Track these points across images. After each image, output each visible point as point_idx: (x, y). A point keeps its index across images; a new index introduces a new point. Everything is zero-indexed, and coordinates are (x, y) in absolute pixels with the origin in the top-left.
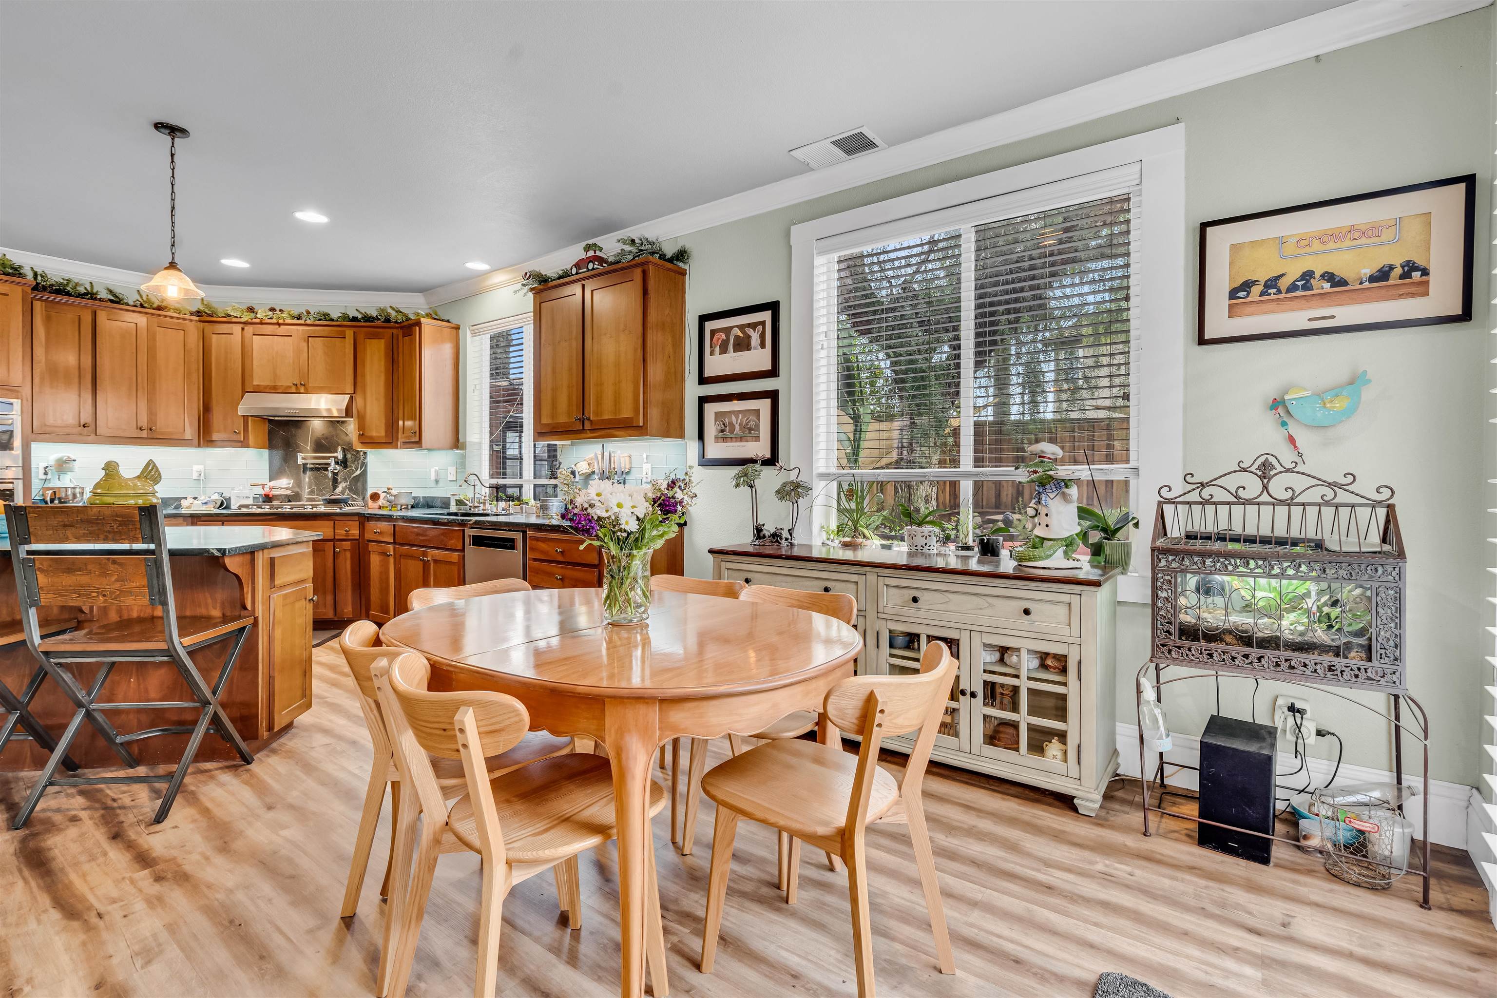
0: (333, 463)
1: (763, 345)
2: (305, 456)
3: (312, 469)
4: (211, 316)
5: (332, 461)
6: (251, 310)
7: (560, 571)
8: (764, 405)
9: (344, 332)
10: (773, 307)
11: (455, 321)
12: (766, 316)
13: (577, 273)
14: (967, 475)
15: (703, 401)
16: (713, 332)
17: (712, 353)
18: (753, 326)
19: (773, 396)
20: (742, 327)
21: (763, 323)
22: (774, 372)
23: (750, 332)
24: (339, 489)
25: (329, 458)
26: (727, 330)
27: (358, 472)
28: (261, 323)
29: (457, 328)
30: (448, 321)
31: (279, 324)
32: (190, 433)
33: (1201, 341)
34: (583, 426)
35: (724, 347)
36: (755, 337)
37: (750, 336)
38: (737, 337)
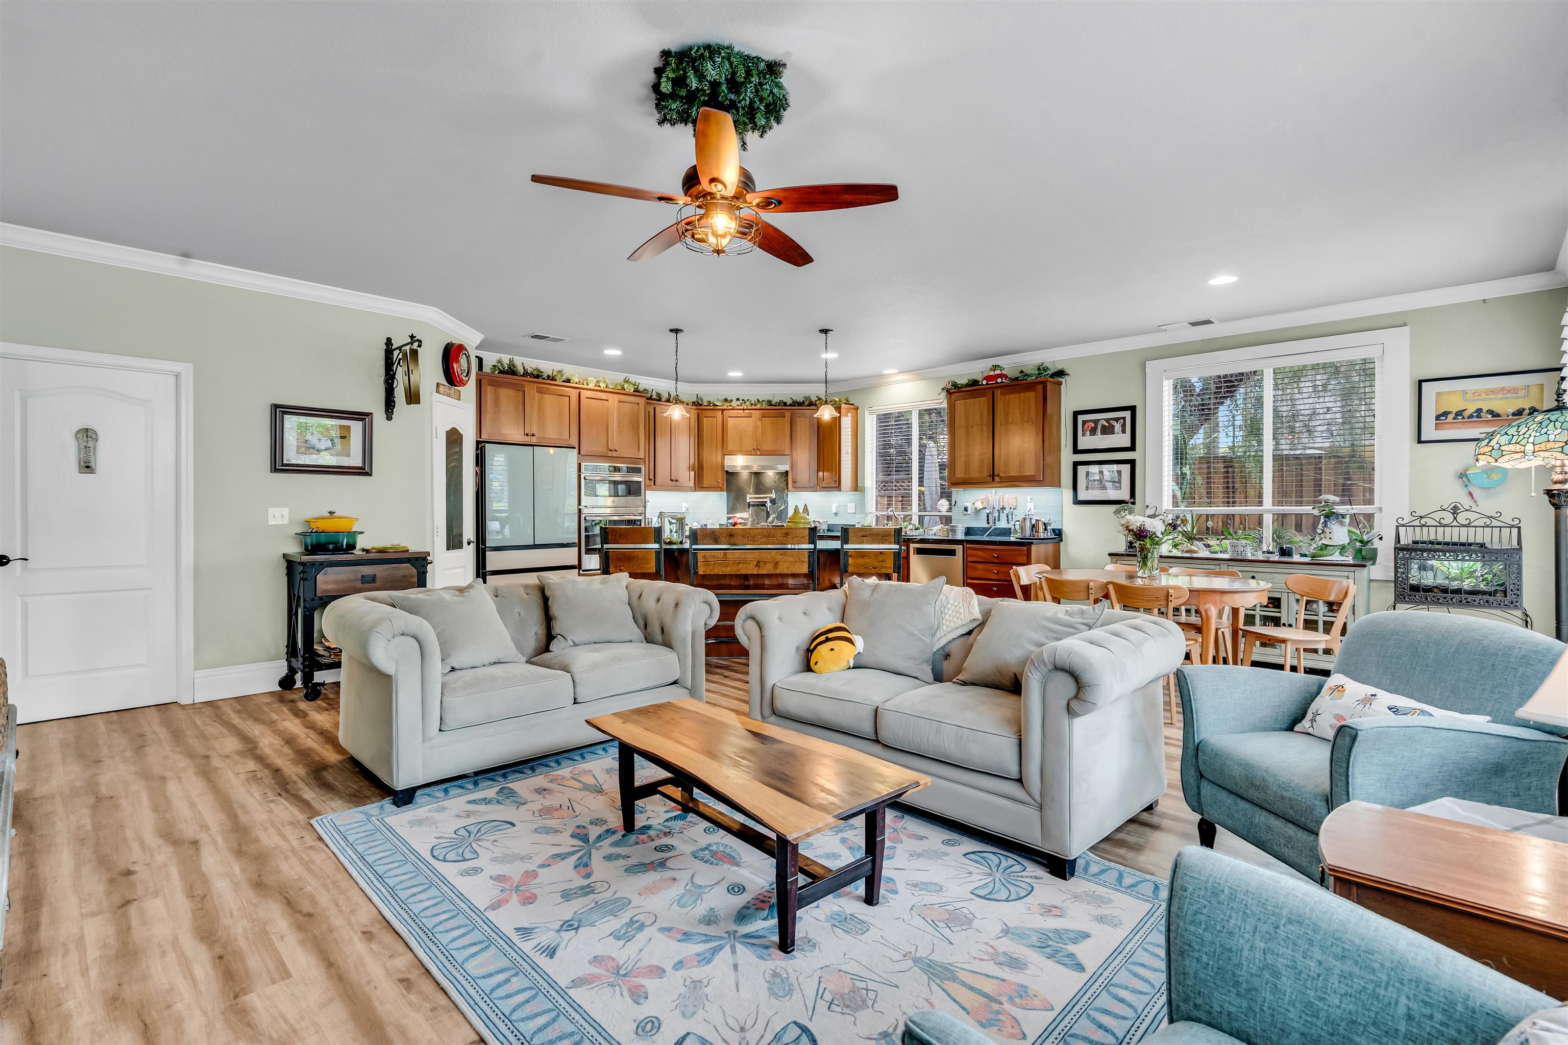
0: (769, 502)
1: (1124, 431)
2: (750, 498)
3: (753, 505)
4: (701, 405)
5: (768, 500)
6: (726, 400)
7: (996, 568)
8: (1126, 468)
9: (784, 413)
10: (1133, 409)
11: (856, 404)
12: (1127, 414)
13: (987, 384)
14: (1268, 511)
15: (1076, 464)
16: (1084, 422)
17: (1083, 435)
18: (1117, 420)
19: (1132, 463)
20: (1108, 420)
21: (1124, 418)
22: (1132, 448)
23: (1114, 423)
24: (770, 519)
25: (766, 498)
26: (1096, 422)
27: (783, 507)
28: (733, 409)
29: (857, 409)
30: (853, 404)
31: (744, 409)
32: (692, 484)
33: (1420, 441)
34: (993, 479)
35: (1093, 432)
36: (1118, 427)
37: (1114, 426)
38: (1103, 426)
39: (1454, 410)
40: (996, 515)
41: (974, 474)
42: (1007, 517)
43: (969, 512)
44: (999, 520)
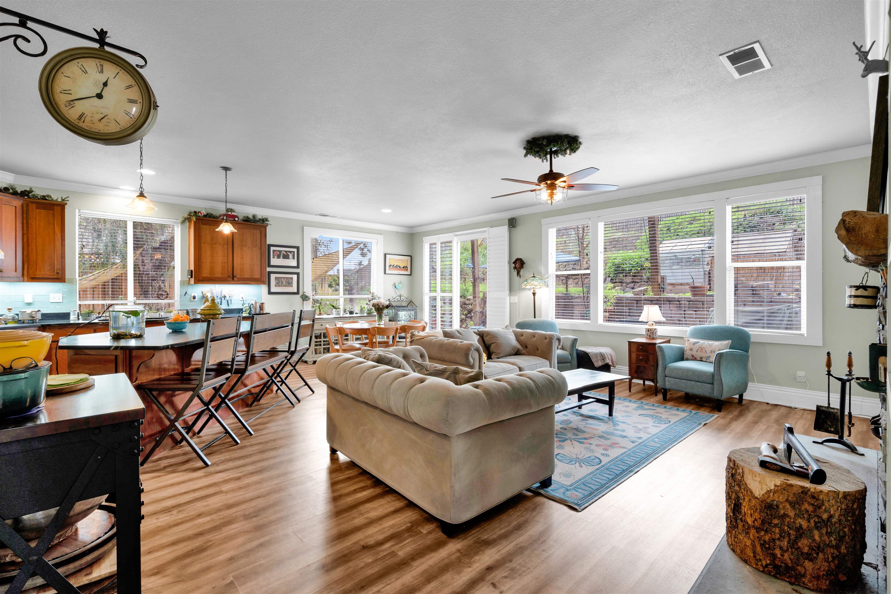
1: (294, 258)
8: (295, 277)
10: (298, 248)
12: (295, 250)
14: (342, 297)
15: (269, 273)
16: (274, 251)
17: (273, 257)
18: (290, 252)
19: (298, 274)
20: (286, 252)
21: (294, 252)
22: (298, 267)
23: (289, 254)
26: (280, 251)
33: (385, 273)
34: (233, 279)
35: (279, 257)
36: (291, 256)
37: (289, 255)
38: (284, 254)
39: (392, 264)
40: (219, 301)
41: (218, 275)
42: (228, 302)
43: (196, 300)
44: (221, 304)
